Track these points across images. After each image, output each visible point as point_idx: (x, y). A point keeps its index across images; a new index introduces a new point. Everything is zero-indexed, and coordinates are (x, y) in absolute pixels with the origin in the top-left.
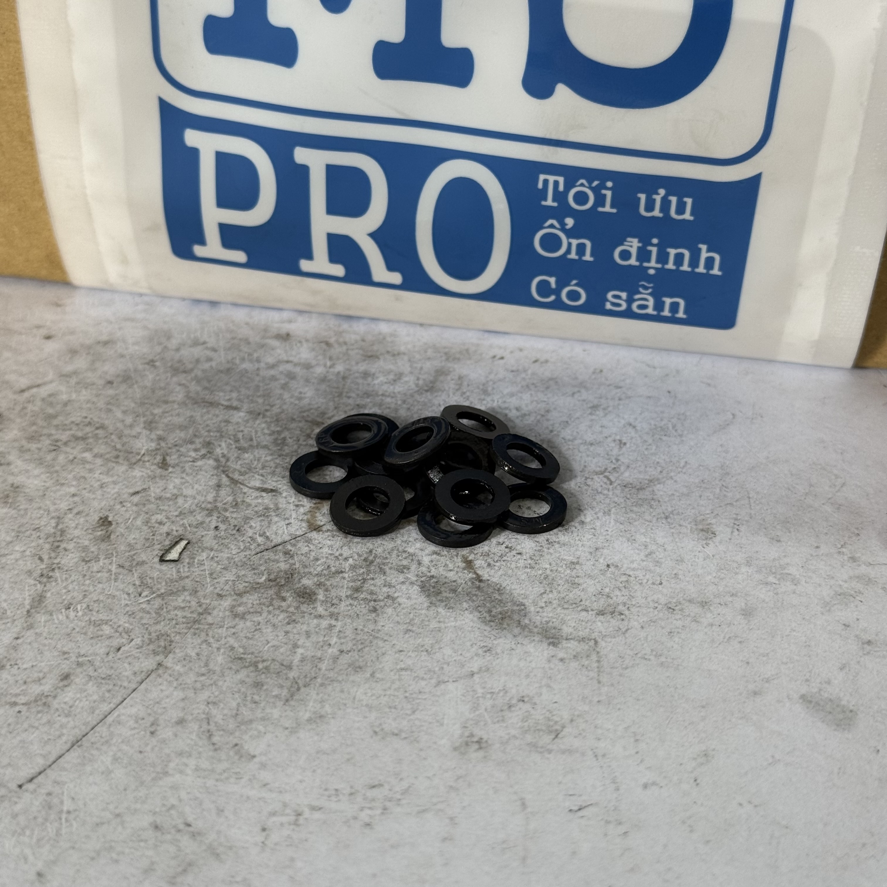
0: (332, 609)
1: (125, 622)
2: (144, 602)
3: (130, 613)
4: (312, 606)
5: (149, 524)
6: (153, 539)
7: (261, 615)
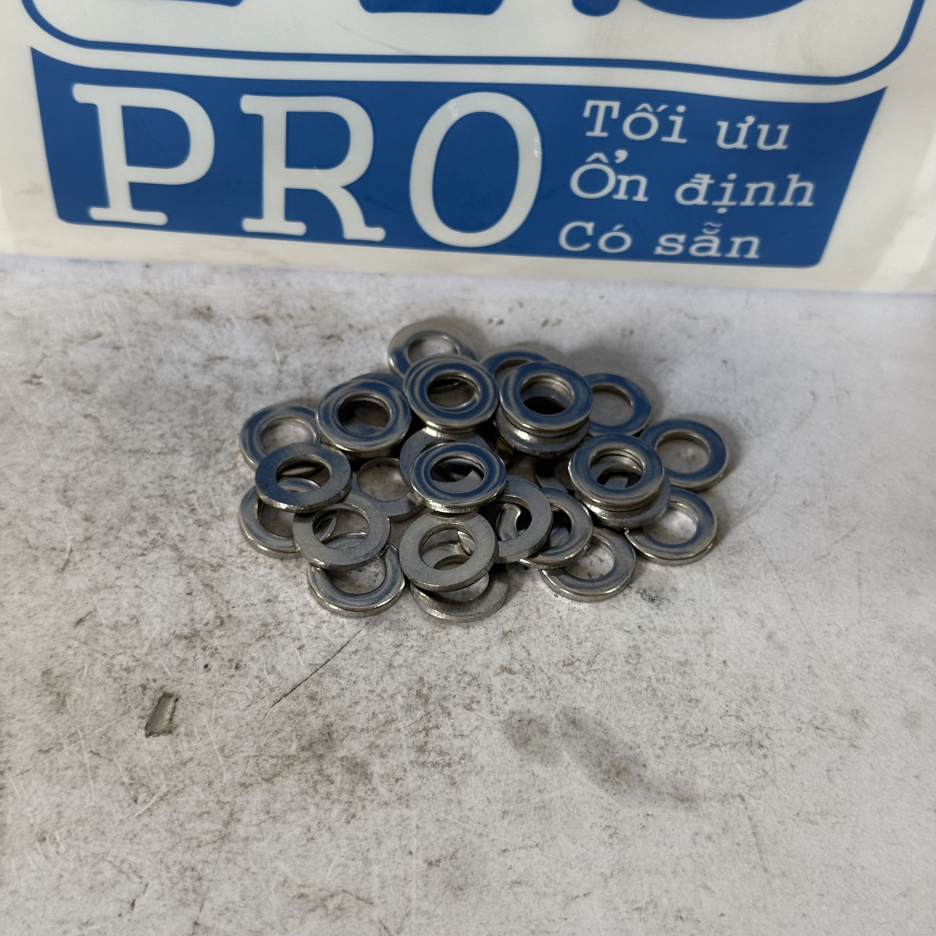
0: (397, 789)
1: (128, 854)
2: (144, 813)
3: (130, 836)
4: (369, 786)
5: (113, 674)
6: (126, 699)
7: (308, 813)
